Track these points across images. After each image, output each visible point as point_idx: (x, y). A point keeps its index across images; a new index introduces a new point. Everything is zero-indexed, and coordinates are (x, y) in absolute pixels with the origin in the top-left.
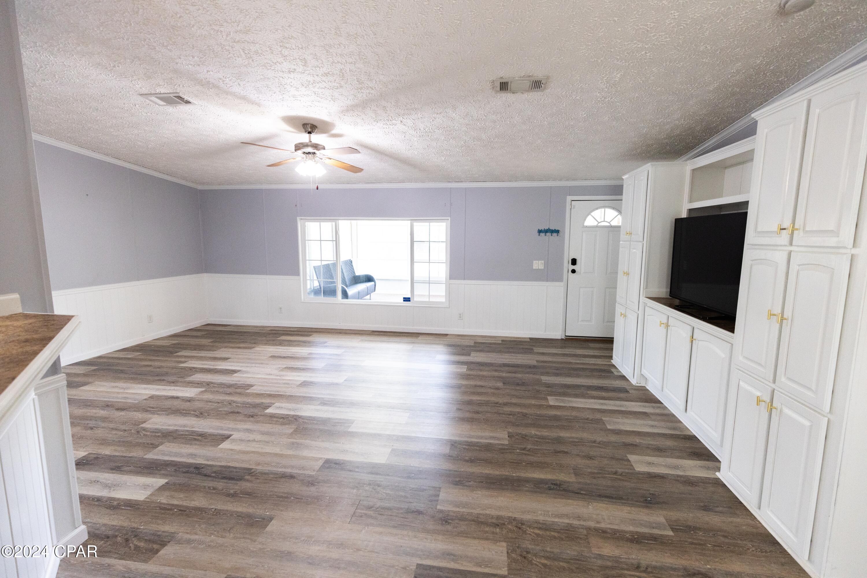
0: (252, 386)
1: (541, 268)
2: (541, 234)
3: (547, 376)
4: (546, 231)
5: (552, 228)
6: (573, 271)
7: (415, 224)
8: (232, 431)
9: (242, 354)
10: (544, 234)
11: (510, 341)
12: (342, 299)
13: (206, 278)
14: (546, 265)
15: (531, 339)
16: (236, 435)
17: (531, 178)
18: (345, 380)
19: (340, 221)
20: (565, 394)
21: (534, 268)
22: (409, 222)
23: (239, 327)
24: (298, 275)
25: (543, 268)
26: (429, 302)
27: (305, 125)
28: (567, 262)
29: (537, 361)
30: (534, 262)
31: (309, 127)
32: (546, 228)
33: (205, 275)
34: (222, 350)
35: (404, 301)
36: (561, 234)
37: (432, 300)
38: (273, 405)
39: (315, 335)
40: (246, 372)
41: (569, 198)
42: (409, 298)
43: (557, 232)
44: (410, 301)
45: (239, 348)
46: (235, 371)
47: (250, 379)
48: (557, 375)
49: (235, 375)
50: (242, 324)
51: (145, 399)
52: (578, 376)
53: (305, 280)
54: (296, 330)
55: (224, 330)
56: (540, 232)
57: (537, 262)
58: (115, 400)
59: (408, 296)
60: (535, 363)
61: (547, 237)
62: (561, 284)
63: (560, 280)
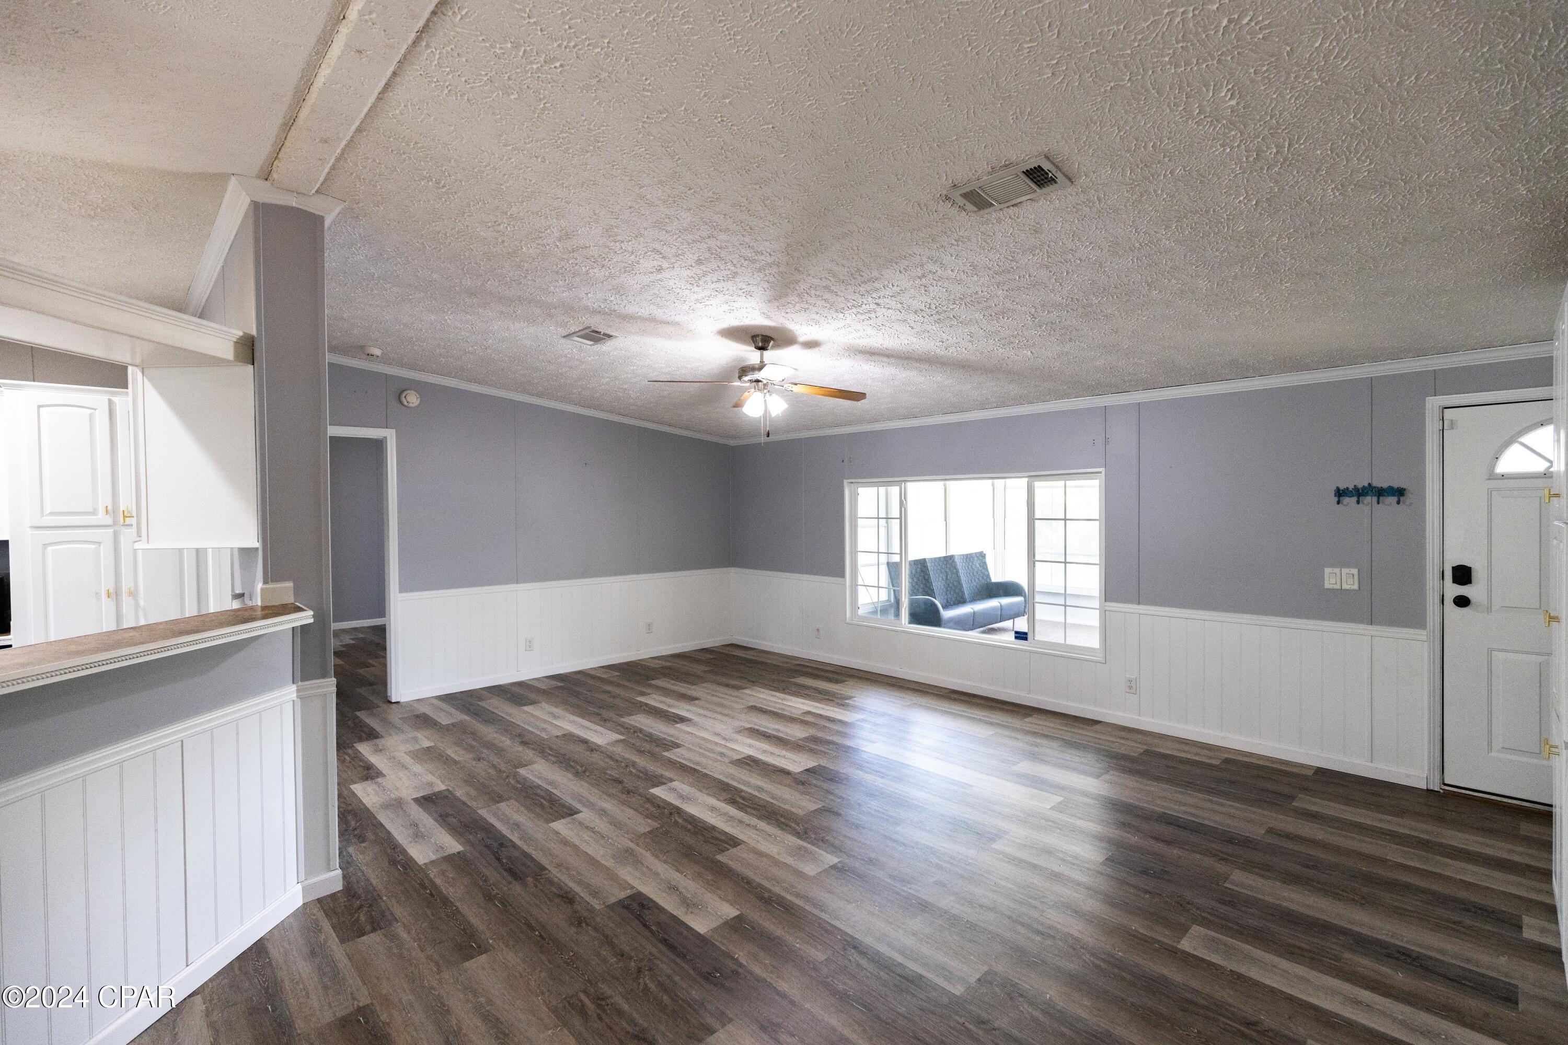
0: (677, 746)
1: (1348, 587)
2: (1346, 500)
3: (1262, 876)
4: (1360, 493)
5: (1379, 483)
6: (1462, 602)
7: (1038, 484)
8: (584, 805)
9: (722, 696)
10: (1354, 499)
11: (1248, 766)
12: (910, 623)
13: (733, 573)
14: (1368, 577)
15: (1320, 771)
16: (585, 815)
17: (1297, 365)
18: (807, 770)
19: (909, 484)
20: (1258, 937)
21: (1327, 586)
22: (1027, 479)
23: (764, 655)
24: (842, 575)
25: (1356, 587)
26: (1065, 647)
27: (754, 338)
28: (1437, 575)
29: (1270, 831)
30: (1327, 570)
31: (759, 339)
32: (1362, 483)
33: (733, 570)
34: (705, 685)
35: (1016, 638)
36: (1409, 499)
37: (1072, 641)
38: (669, 784)
39: (851, 682)
40: (695, 724)
41: (1433, 403)
42: (1026, 634)
43: (1399, 493)
44: (1026, 639)
45: (727, 686)
46: (682, 720)
47: (687, 736)
48: (1291, 879)
49: (678, 725)
50: (772, 650)
51: (557, 737)
52: (1364, 902)
53: (854, 586)
54: (832, 669)
55: (743, 655)
56: (1340, 494)
57: (1337, 570)
58: (530, 729)
59: (1025, 629)
60: (1257, 832)
61: (1366, 509)
62: (1422, 634)
63: (1415, 620)
